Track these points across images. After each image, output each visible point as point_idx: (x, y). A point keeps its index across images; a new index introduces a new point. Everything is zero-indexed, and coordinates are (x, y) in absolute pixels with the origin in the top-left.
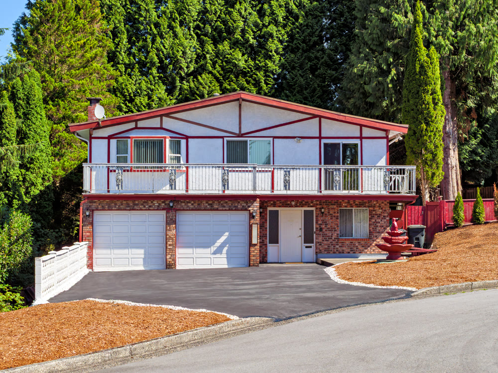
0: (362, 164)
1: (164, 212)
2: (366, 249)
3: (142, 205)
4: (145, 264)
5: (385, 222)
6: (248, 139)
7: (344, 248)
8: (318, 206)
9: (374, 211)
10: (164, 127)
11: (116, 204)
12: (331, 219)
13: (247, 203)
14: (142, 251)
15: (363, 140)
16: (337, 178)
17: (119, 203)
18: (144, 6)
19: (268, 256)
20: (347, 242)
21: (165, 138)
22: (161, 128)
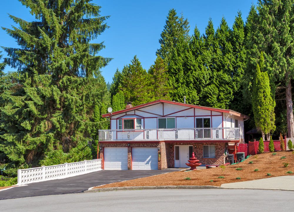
0: (212, 127)
1: (127, 148)
2: (214, 163)
3: (119, 145)
4: (122, 167)
5: (222, 151)
6: (167, 118)
7: (205, 162)
8: (194, 145)
9: (217, 146)
10: (136, 114)
11: (110, 145)
12: (200, 150)
13: (157, 144)
14: (120, 163)
15: (212, 117)
16: (197, 133)
17: (111, 144)
18: (189, 58)
19: (175, 165)
20: (206, 160)
21: (134, 118)
22: (135, 115)
